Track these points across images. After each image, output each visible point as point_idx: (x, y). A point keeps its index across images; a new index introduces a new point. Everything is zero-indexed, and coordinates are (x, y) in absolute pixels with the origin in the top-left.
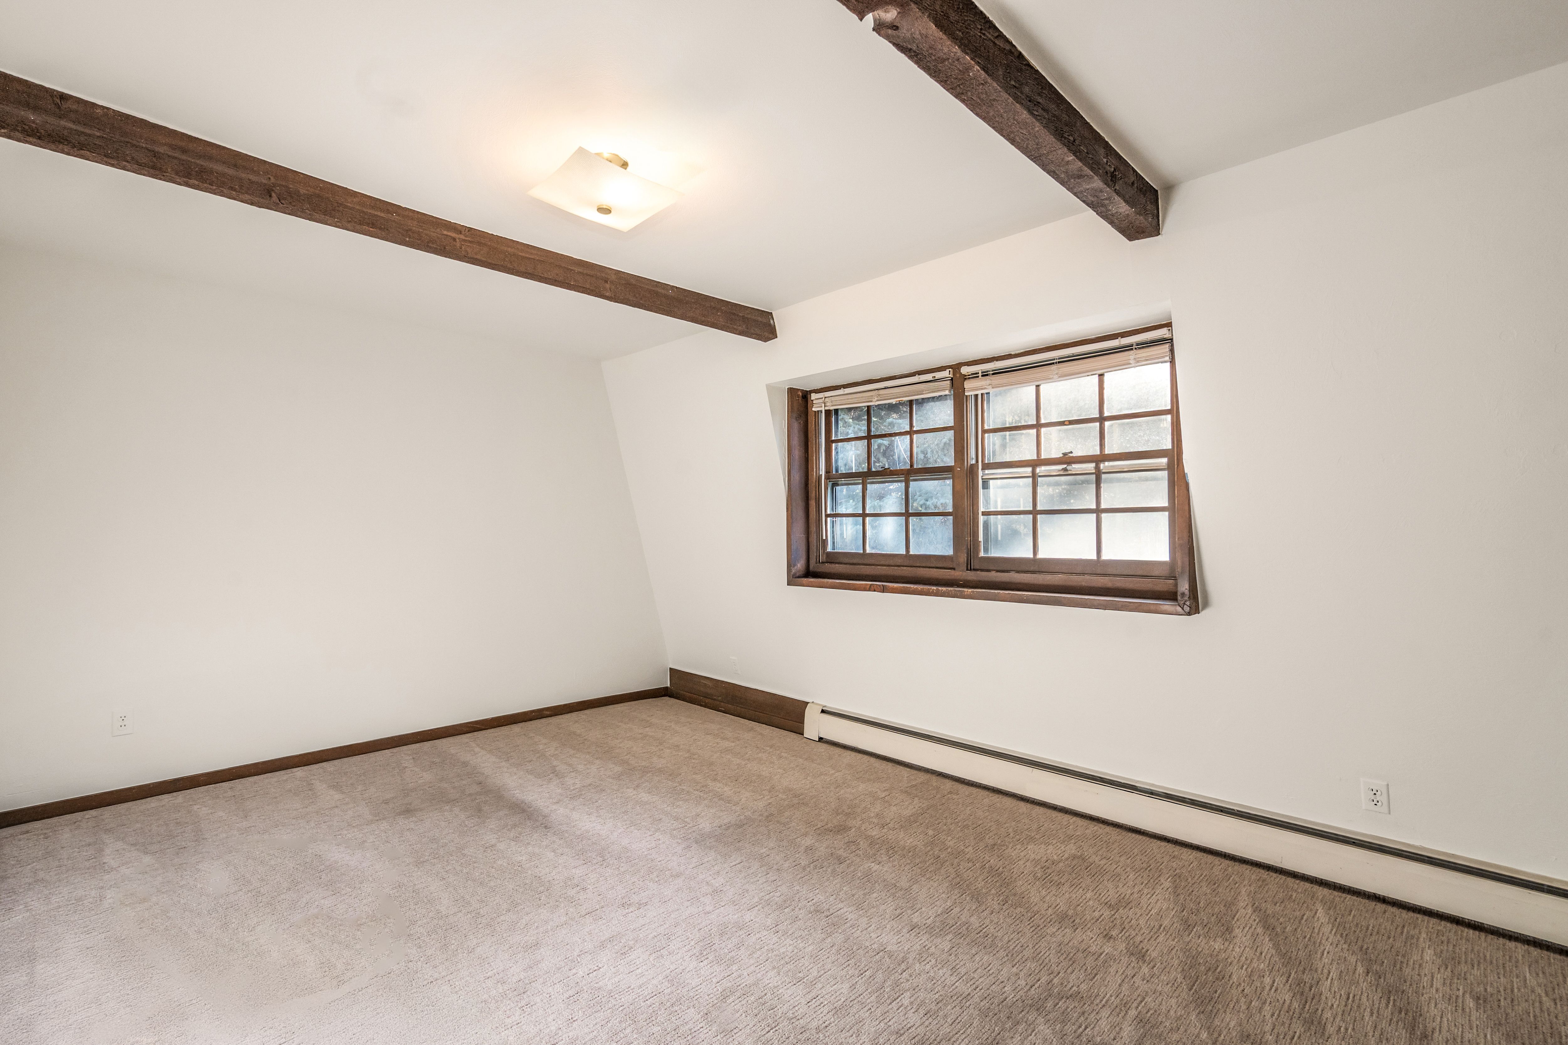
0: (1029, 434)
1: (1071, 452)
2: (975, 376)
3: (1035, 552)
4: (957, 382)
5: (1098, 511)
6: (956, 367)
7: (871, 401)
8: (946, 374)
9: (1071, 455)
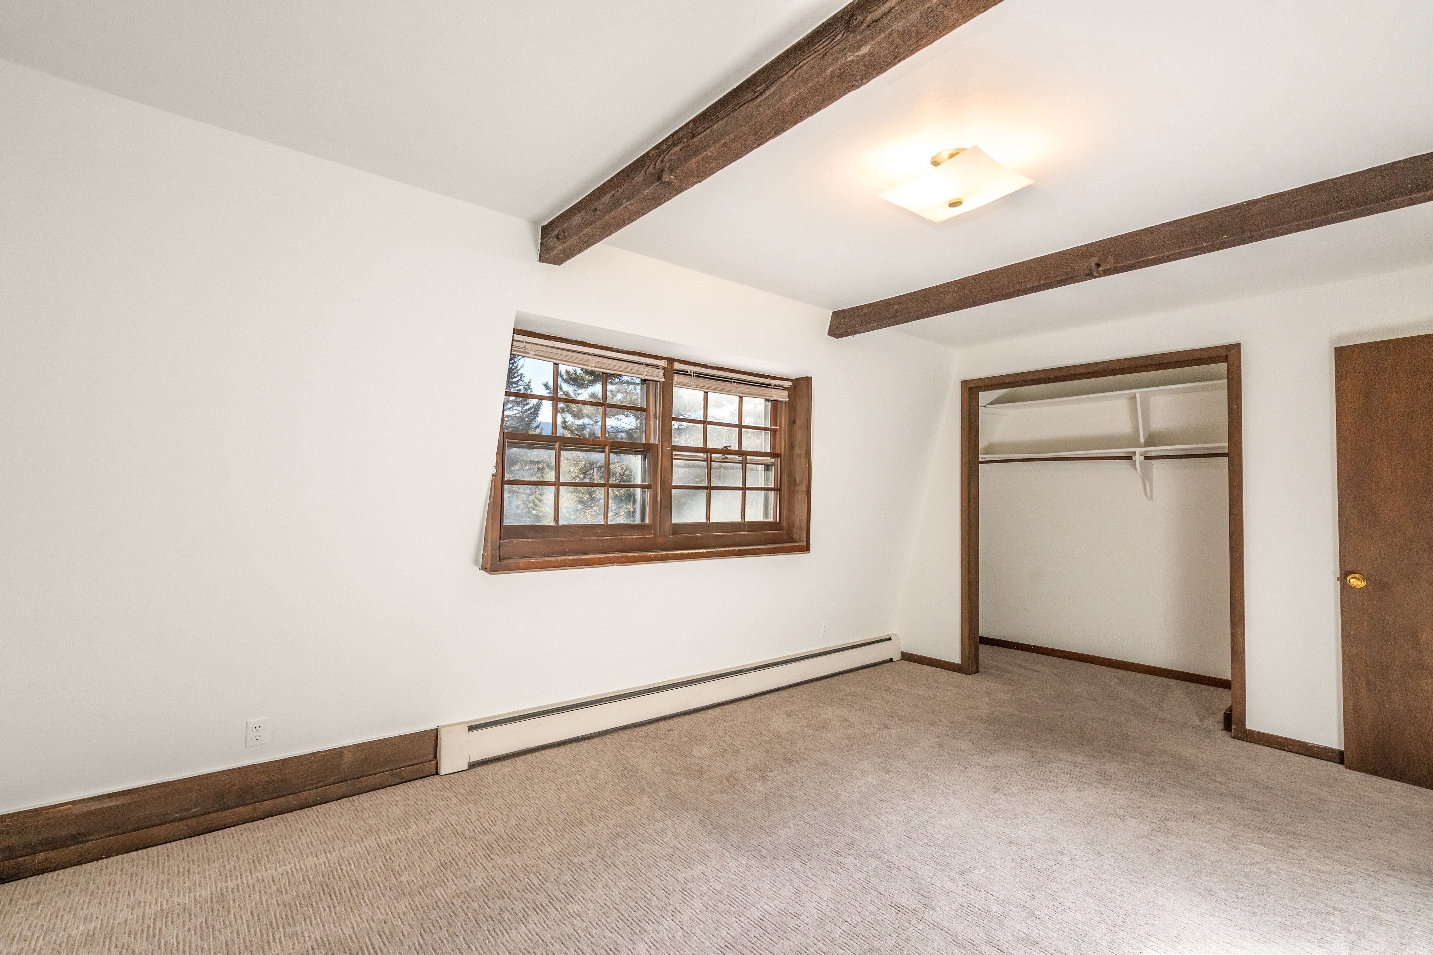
0: (698, 427)
1: (730, 446)
2: (684, 373)
3: (708, 517)
4: (670, 372)
5: (744, 489)
6: (671, 360)
7: (587, 365)
8: (663, 363)
9: (729, 448)
